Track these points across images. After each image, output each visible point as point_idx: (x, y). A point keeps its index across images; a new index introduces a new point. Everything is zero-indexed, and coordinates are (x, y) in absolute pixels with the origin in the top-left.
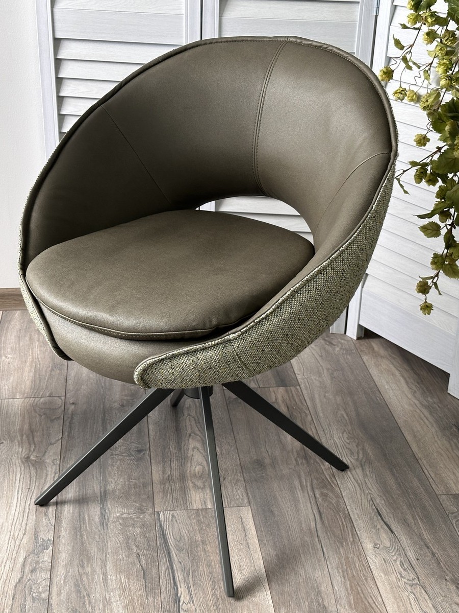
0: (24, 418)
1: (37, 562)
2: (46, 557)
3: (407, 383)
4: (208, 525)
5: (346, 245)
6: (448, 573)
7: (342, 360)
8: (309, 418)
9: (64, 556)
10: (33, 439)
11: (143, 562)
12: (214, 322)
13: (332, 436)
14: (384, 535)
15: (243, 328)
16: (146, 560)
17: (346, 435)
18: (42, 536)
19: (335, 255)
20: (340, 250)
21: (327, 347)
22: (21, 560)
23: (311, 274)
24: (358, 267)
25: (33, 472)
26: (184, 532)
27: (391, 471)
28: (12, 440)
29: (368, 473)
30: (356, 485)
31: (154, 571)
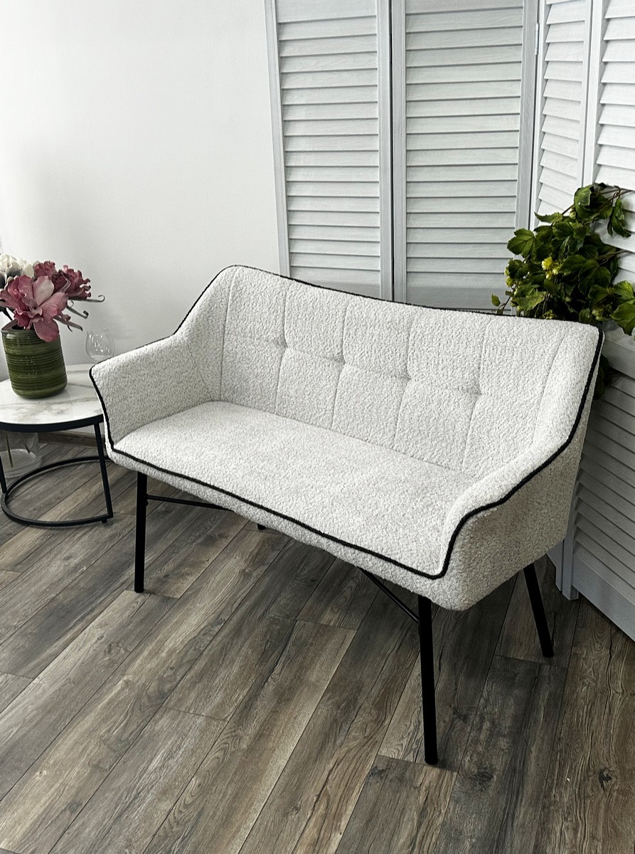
0: (258, 545)
1: (210, 630)
2: (216, 629)
4: (322, 635)
6: (456, 702)
9: (226, 631)
10: (256, 559)
11: (268, 646)
16: (270, 645)
18: (222, 616)
22: (202, 627)
25: (241, 579)
26: (305, 635)
27: (475, 632)
28: (242, 558)
29: (456, 630)
30: (441, 636)
31: (270, 653)
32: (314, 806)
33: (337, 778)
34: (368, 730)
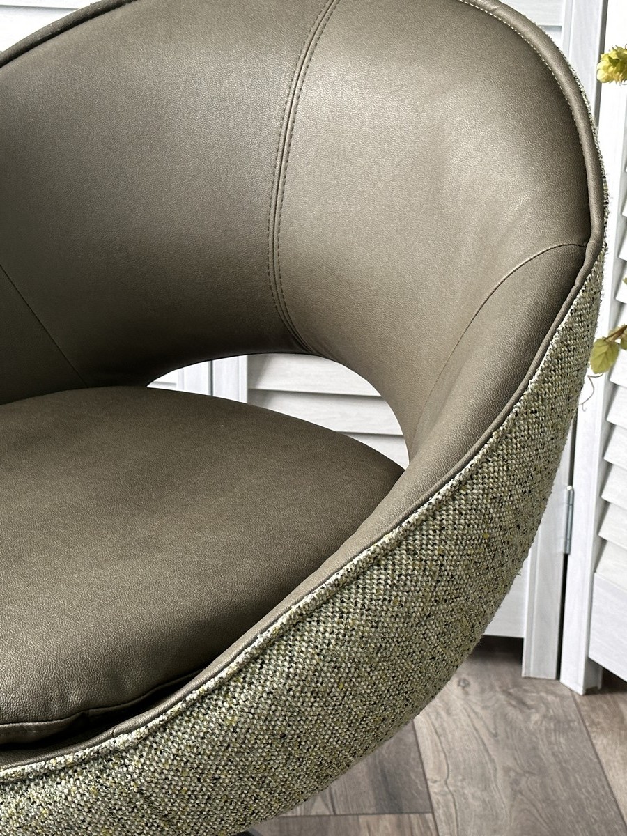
5: (448, 486)
7: (543, 748)
12: (75, 698)
15: (152, 717)
19: (416, 515)
20: (432, 500)
21: (512, 713)
23: (348, 566)
24: (488, 546)
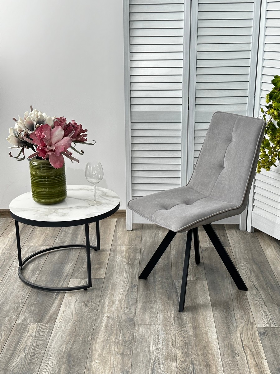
0: (126, 251)
1: (133, 290)
2: (136, 288)
3: (275, 248)
7: (249, 240)
8: (233, 257)
9: (141, 289)
10: (130, 257)
13: (241, 263)
14: (254, 291)
16: (169, 292)
17: (246, 263)
18: (134, 283)
21: (244, 235)
22: (127, 289)
25: (130, 267)
27: (262, 274)
28: (122, 258)
29: (252, 274)
30: (247, 277)
31: (171, 295)
32: (244, 352)
33: (246, 339)
34: (245, 319)
